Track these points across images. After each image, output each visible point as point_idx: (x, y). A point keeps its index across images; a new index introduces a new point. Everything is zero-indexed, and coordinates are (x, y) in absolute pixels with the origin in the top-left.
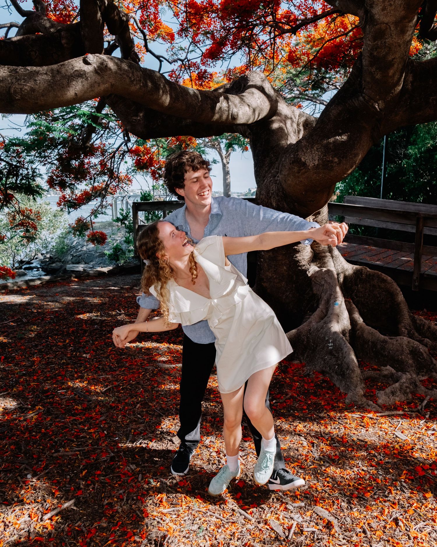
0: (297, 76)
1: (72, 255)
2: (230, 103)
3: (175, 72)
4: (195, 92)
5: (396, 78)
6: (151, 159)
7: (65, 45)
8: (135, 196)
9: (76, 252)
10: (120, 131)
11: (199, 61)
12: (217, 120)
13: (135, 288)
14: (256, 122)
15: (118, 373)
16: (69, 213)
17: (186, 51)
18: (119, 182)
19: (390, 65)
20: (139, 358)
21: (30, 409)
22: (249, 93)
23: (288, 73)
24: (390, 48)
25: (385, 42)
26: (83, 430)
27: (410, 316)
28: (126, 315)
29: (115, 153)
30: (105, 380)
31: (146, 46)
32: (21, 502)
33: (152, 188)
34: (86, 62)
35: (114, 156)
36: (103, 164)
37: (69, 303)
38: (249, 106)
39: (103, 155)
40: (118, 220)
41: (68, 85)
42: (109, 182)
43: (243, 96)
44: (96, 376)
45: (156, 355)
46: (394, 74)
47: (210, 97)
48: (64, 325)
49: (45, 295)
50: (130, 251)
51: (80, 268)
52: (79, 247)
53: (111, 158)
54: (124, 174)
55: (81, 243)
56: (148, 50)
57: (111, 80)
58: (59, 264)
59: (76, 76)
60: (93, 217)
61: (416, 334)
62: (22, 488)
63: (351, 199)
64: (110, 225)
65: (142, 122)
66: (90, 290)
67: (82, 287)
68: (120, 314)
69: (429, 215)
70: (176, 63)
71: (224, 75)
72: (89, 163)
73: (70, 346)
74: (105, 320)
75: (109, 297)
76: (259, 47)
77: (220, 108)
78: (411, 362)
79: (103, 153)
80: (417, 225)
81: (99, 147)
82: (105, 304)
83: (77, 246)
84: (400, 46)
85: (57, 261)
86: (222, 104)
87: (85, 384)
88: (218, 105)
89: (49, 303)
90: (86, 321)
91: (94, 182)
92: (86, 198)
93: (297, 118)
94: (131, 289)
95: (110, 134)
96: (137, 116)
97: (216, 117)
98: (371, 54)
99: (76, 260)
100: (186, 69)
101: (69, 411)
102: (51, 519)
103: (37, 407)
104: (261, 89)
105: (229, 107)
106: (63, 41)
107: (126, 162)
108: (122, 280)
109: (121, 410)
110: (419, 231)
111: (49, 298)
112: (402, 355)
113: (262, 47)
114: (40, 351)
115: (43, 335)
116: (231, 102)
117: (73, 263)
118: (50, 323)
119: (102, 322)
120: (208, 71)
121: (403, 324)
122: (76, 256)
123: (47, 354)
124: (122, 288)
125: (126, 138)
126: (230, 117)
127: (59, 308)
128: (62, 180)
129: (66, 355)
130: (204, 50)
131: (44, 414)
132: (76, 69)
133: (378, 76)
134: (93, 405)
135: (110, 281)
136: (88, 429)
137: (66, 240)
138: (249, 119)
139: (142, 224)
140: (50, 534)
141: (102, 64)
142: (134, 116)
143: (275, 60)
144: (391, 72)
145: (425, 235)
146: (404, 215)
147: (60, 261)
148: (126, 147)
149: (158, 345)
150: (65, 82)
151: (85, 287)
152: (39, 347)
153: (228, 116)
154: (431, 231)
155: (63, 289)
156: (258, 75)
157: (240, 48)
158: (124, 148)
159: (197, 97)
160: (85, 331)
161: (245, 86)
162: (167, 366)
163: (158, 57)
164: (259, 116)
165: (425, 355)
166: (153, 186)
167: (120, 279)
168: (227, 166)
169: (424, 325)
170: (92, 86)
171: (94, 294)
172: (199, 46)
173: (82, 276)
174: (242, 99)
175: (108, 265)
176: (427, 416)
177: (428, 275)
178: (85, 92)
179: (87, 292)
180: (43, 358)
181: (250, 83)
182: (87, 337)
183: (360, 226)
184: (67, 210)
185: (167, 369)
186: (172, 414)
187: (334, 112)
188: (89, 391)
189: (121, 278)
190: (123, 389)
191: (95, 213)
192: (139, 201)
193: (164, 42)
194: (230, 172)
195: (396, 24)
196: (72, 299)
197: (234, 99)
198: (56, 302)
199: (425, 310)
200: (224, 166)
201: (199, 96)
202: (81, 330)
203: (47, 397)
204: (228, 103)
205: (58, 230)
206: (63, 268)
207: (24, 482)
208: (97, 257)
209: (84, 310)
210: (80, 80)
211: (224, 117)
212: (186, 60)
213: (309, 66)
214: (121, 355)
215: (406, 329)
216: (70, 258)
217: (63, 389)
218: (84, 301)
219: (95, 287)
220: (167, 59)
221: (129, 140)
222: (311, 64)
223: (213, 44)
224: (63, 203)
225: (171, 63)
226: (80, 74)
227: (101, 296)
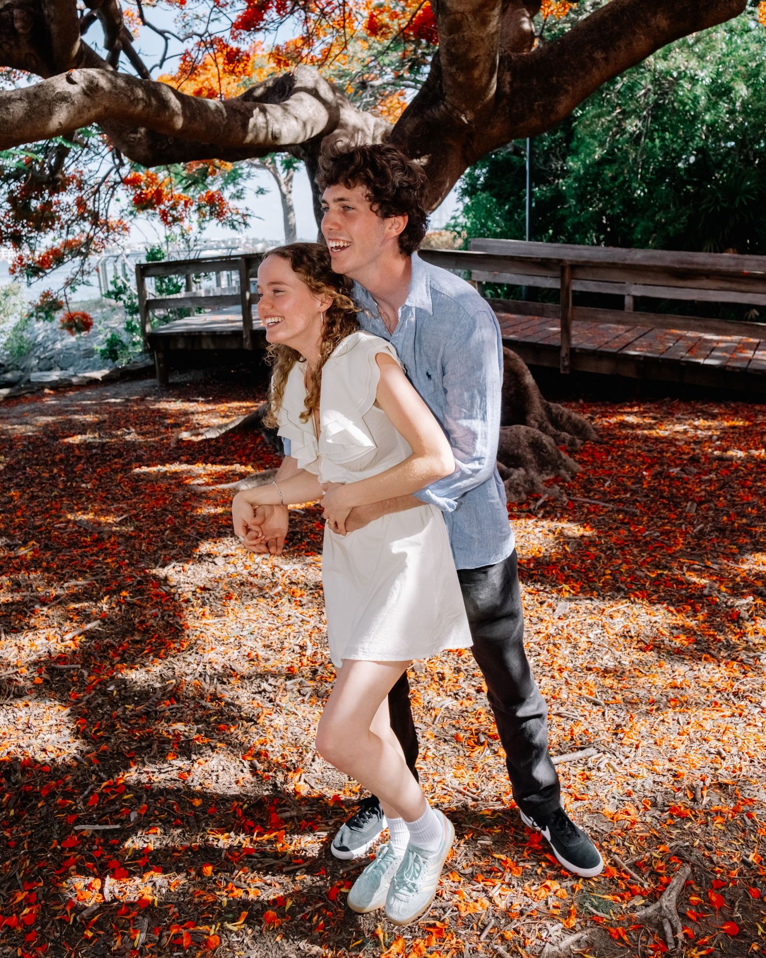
0: (382, 53)
1: (39, 357)
2: (269, 117)
3: (189, 54)
4: (217, 107)
5: (484, 80)
6: (159, 193)
7: (21, 31)
8: (137, 254)
9: (44, 352)
10: (107, 150)
11: (227, 35)
12: (251, 142)
13: (148, 398)
14: (309, 139)
15: (134, 500)
16: (29, 284)
17: (206, 20)
18: (108, 231)
19: (474, 64)
20: (164, 484)
21: (21, 546)
22: (296, 100)
23: (370, 48)
24: (470, 43)
25: (463, 36)
26: (97, 562)
27: (542, 404)
28: (139, 434)
29: (100, 185)
30: (118, 510)
31: (141, 16)
32: (35, 628)
33: (164, 240)
34: (70, 81)
35: (98, 191)
36: (80, 203)
37: (47, 425)
38: (296, 118)
39: (81, 189)
40: (109, 294)
41: (51, 113)
42: (92, 233)
43: (287, 105)
44: (104, 507)
45: (186, 478)
46: (481, 76)
47: (239, 111)
48: (45, 452)
49: (6, 416)
50: (134, 344)
51: (54, 375)
52: (49, 343)
53: (94, 193)
54: (117, 219)
55: (51, 336)
56: (145, 23)
57: (106, 103)
58: (19, 373)
59: (59, 99)
60: (68, 290)
61: (551, 427)
62: (30, 617)
63: (479, 243)
64: (98, 304)
65: (144, 141)
66: (77, 406)
67: (63, 403)
68: (129, 434)
69: (577, 261)
70: (190, 40)
71: (271, 54)
72: (58, 203)
73: (60, 476)
74: (107, 442)
75: (110, 413)
76: (322, 10)
77: (255, 125)
78: (529, 456)
79: (80, 186)
80: (562, 278)
81: (74, 177)
82: (105, 421)
83: (45, 342)
84: (482, 40)
85: (13, 369)
86: (257, 119)
87: (91, 516)
88: (252, 121)
89: (16, 426)
90: (78, 446)
91: (68, 233)
92: (56, 258)
93: (372, 128)
94: (142, 400)
95: (90, 156)
96: (136, 132)
97: (250, 137)
98: (448, 50)
99: (45, 365)
100: (207, 48)
101: (73, 544)
102: (73, 639)
103: (31, 543)
104: (314, 93)
105: (267, 123)
106: (17, 25)
107: (118, 200)
108: (126, 389)
109: (144, 539)
110: (565, 287)
111: (14, 420)
112: (518, 448)
113: (326, 10)
114: (18, 486)
115: (17, 466)
116: (271, 115)
117: (41, 370)
118: (23, 451)
119: (103, 445)
120: (242, 50)
121: (532, 415)
122: (45, 358)
123: (29, 488)
124: (127, 400)
125: (117, 161)
126: (270, 136)
127: (33, 432)
128: (16, 231)
129: (56, 487)
130: (234, 17)
131: (41, 550)
132: (58, 90)
133: (461, 79)
134: (106, 536)
135: (108, 391)
136: (104, 559)
137: (24, 334)
138: (298, 137)
139: (152, 298)
140: (74, 652)
141: (91, 82)
142: (132, 132)
143: (348, 30)
144: (476, 73)
145: (574, 292)
146: (544, 264)
147: (18, 368)
148: (117, 175)
149: (190, 467)
150: (45, 109)
151: (69, 402)
152: (15, 481)
153: (267, 134)
154: (600, 286)
155: (33, 407)
156: (308, 73)
157: (292, 12)
158: (114, 176)
159: (221, 112)
160: (80, 458)
161: (290, 88)
162: (204, 489)
163: (161, 33)
164: (312, 131)
165: (549, 447)
166: (167, 237)
167: (123, 388)
168: (289, 196)
169: (562, 415)
170: (80, 111)
171: (85, 410)
172: (225, 12)
173: (60, 387)
174: (285, 110)
175: (100, 368)
176: (540, 516)
177: (581, 349)
178: (72, 120)
179: (73, 409)
180: (24, 492)
181: (298, 85)
182: (83, 464)
183: (500, 285)
184: (26, 280)
185: (204, 492)
186: (213, 538)
187: (409, 126)
188: (99, 524)
189: (123, 386)
190: (144, 517)
191: (71, 283)
192: (144, 261)
193: (169, 7)
194: (295, 208)
195: (475, 13)
196: (50, 419)
197: (274, 110)
198: (27, 424)
199: (581, 401)
200: (284, 196)
201: (224, 111)
202: (73, 457)
203: (41, 533)
204: (266, 117)
205: (11, 318)
206: (25, 379)
207: (33, 612)
208: (80, 357)
209: (73, 431)
210: (64, 105)
211: (262, 137)
212: (207, 34)
213: (402, 37)
214: (137, 481)
215: (537, 421)
216: (35, 362)
217: (62, 522)
218: (71, 420)
219: (84, 400)
220: (176, 33)
221: (122, 164)
222: (404, 34)
223: (248, 8)
224: (18, 269)
225: (182, 41)
226: (64, 98)
227: (96, 412)
